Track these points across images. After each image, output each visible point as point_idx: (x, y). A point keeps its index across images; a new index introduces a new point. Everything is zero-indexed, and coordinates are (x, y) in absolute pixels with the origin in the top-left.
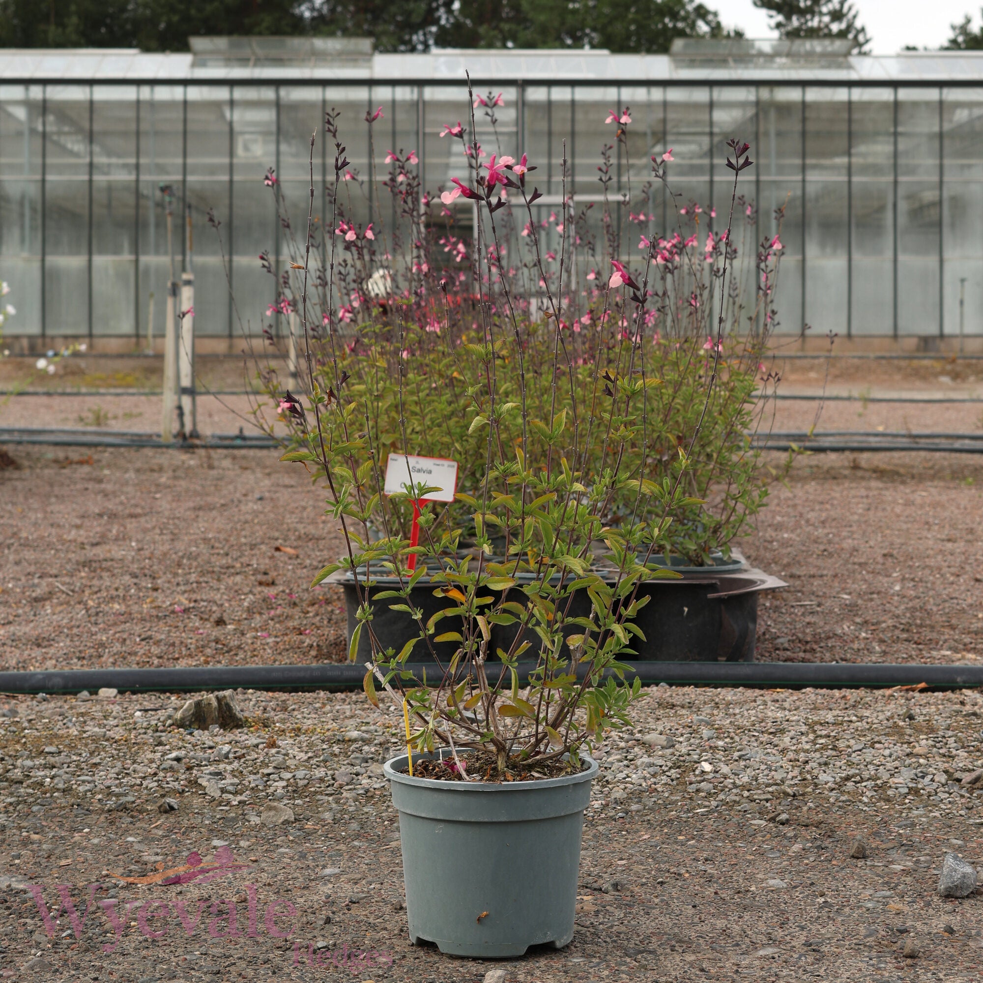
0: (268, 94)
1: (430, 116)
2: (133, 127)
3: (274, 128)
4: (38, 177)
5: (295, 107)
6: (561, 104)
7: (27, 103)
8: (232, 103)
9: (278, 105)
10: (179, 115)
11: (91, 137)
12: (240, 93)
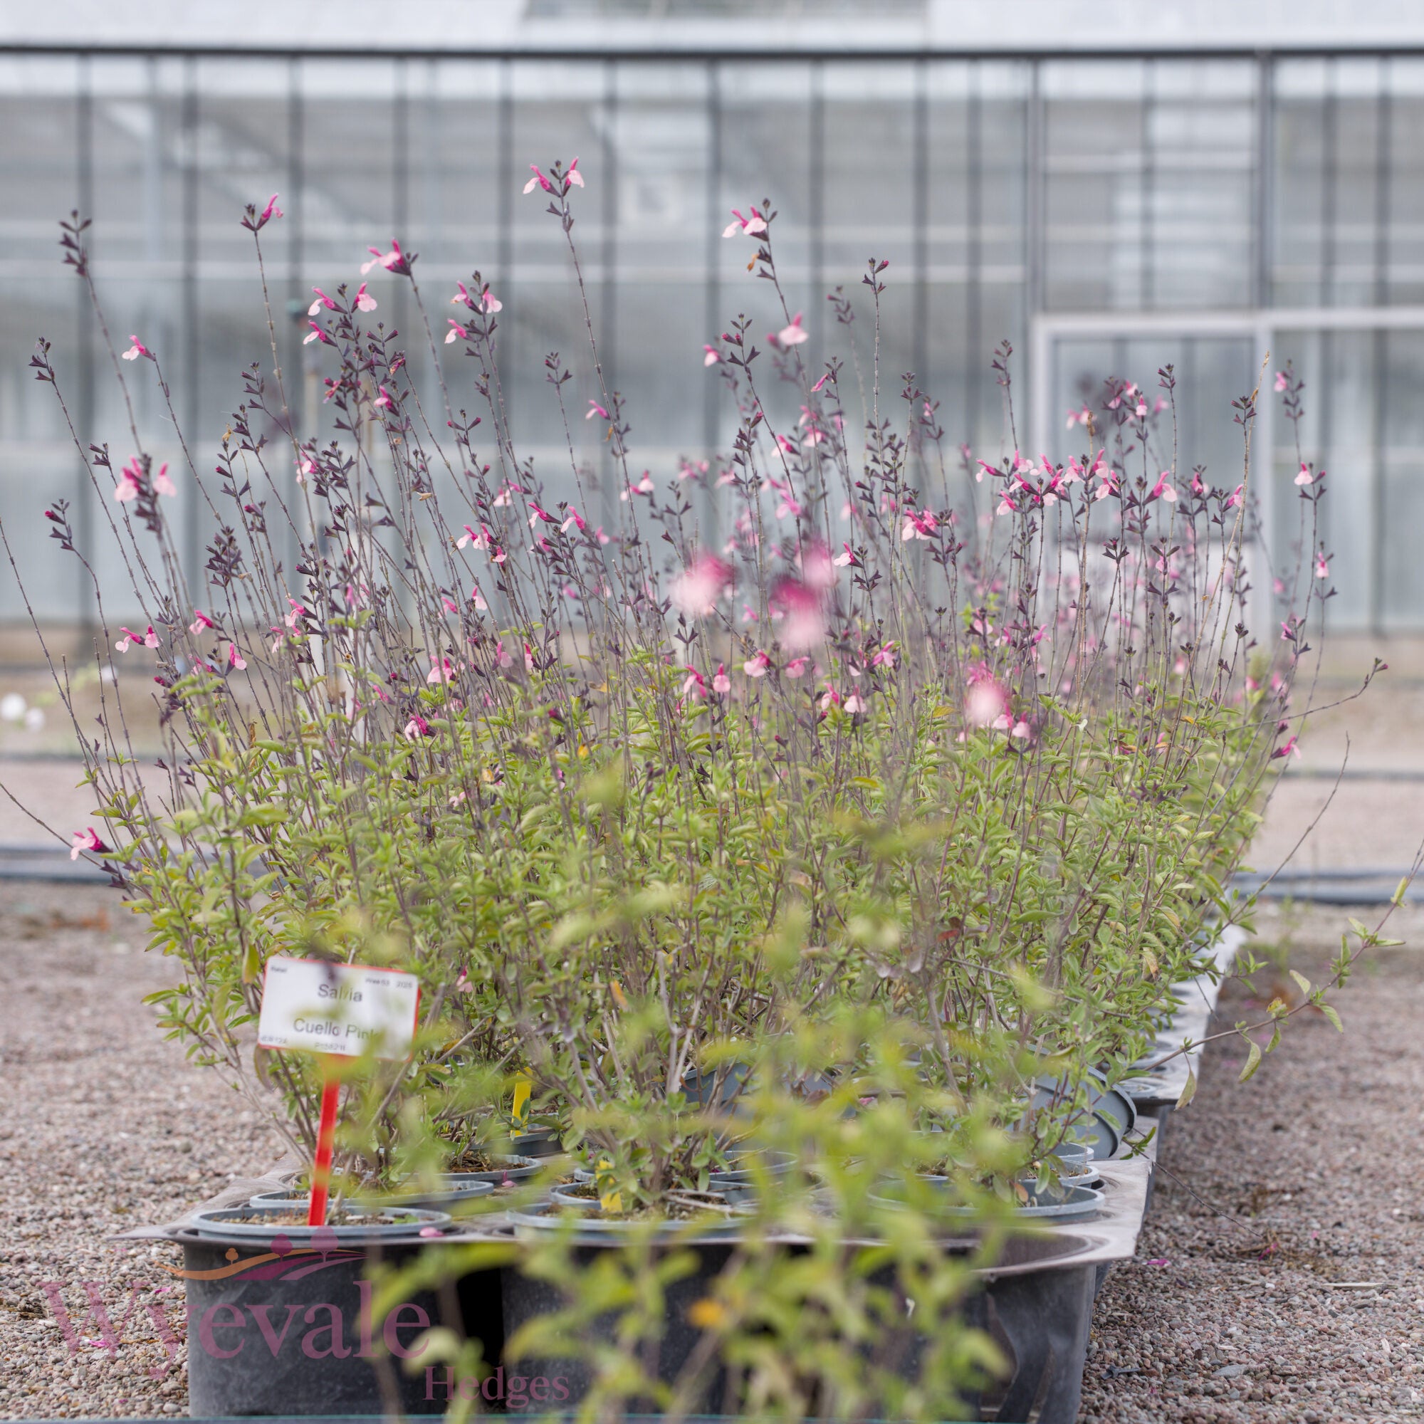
0: (693, 81)
1: (1058, 132)
2: (387, 156)
3: (702, 160)
4: (176, 267)
5: (752, 112)
6: (1357, 103)
7: (155, 102)
8: (611, 103)
9: (715, 108)
10: (489, 129)
11: (297, 176)
12: (630, 80)
